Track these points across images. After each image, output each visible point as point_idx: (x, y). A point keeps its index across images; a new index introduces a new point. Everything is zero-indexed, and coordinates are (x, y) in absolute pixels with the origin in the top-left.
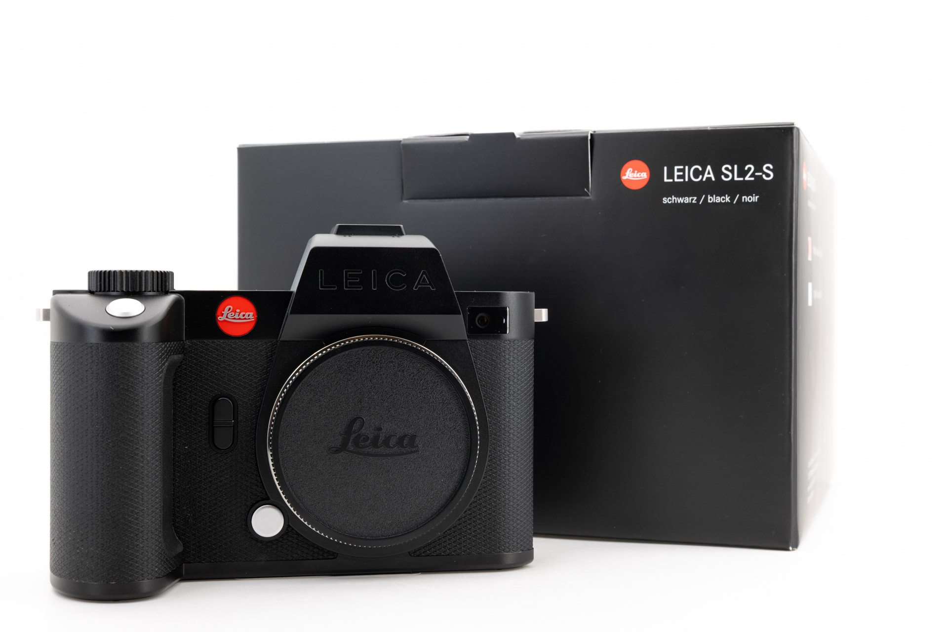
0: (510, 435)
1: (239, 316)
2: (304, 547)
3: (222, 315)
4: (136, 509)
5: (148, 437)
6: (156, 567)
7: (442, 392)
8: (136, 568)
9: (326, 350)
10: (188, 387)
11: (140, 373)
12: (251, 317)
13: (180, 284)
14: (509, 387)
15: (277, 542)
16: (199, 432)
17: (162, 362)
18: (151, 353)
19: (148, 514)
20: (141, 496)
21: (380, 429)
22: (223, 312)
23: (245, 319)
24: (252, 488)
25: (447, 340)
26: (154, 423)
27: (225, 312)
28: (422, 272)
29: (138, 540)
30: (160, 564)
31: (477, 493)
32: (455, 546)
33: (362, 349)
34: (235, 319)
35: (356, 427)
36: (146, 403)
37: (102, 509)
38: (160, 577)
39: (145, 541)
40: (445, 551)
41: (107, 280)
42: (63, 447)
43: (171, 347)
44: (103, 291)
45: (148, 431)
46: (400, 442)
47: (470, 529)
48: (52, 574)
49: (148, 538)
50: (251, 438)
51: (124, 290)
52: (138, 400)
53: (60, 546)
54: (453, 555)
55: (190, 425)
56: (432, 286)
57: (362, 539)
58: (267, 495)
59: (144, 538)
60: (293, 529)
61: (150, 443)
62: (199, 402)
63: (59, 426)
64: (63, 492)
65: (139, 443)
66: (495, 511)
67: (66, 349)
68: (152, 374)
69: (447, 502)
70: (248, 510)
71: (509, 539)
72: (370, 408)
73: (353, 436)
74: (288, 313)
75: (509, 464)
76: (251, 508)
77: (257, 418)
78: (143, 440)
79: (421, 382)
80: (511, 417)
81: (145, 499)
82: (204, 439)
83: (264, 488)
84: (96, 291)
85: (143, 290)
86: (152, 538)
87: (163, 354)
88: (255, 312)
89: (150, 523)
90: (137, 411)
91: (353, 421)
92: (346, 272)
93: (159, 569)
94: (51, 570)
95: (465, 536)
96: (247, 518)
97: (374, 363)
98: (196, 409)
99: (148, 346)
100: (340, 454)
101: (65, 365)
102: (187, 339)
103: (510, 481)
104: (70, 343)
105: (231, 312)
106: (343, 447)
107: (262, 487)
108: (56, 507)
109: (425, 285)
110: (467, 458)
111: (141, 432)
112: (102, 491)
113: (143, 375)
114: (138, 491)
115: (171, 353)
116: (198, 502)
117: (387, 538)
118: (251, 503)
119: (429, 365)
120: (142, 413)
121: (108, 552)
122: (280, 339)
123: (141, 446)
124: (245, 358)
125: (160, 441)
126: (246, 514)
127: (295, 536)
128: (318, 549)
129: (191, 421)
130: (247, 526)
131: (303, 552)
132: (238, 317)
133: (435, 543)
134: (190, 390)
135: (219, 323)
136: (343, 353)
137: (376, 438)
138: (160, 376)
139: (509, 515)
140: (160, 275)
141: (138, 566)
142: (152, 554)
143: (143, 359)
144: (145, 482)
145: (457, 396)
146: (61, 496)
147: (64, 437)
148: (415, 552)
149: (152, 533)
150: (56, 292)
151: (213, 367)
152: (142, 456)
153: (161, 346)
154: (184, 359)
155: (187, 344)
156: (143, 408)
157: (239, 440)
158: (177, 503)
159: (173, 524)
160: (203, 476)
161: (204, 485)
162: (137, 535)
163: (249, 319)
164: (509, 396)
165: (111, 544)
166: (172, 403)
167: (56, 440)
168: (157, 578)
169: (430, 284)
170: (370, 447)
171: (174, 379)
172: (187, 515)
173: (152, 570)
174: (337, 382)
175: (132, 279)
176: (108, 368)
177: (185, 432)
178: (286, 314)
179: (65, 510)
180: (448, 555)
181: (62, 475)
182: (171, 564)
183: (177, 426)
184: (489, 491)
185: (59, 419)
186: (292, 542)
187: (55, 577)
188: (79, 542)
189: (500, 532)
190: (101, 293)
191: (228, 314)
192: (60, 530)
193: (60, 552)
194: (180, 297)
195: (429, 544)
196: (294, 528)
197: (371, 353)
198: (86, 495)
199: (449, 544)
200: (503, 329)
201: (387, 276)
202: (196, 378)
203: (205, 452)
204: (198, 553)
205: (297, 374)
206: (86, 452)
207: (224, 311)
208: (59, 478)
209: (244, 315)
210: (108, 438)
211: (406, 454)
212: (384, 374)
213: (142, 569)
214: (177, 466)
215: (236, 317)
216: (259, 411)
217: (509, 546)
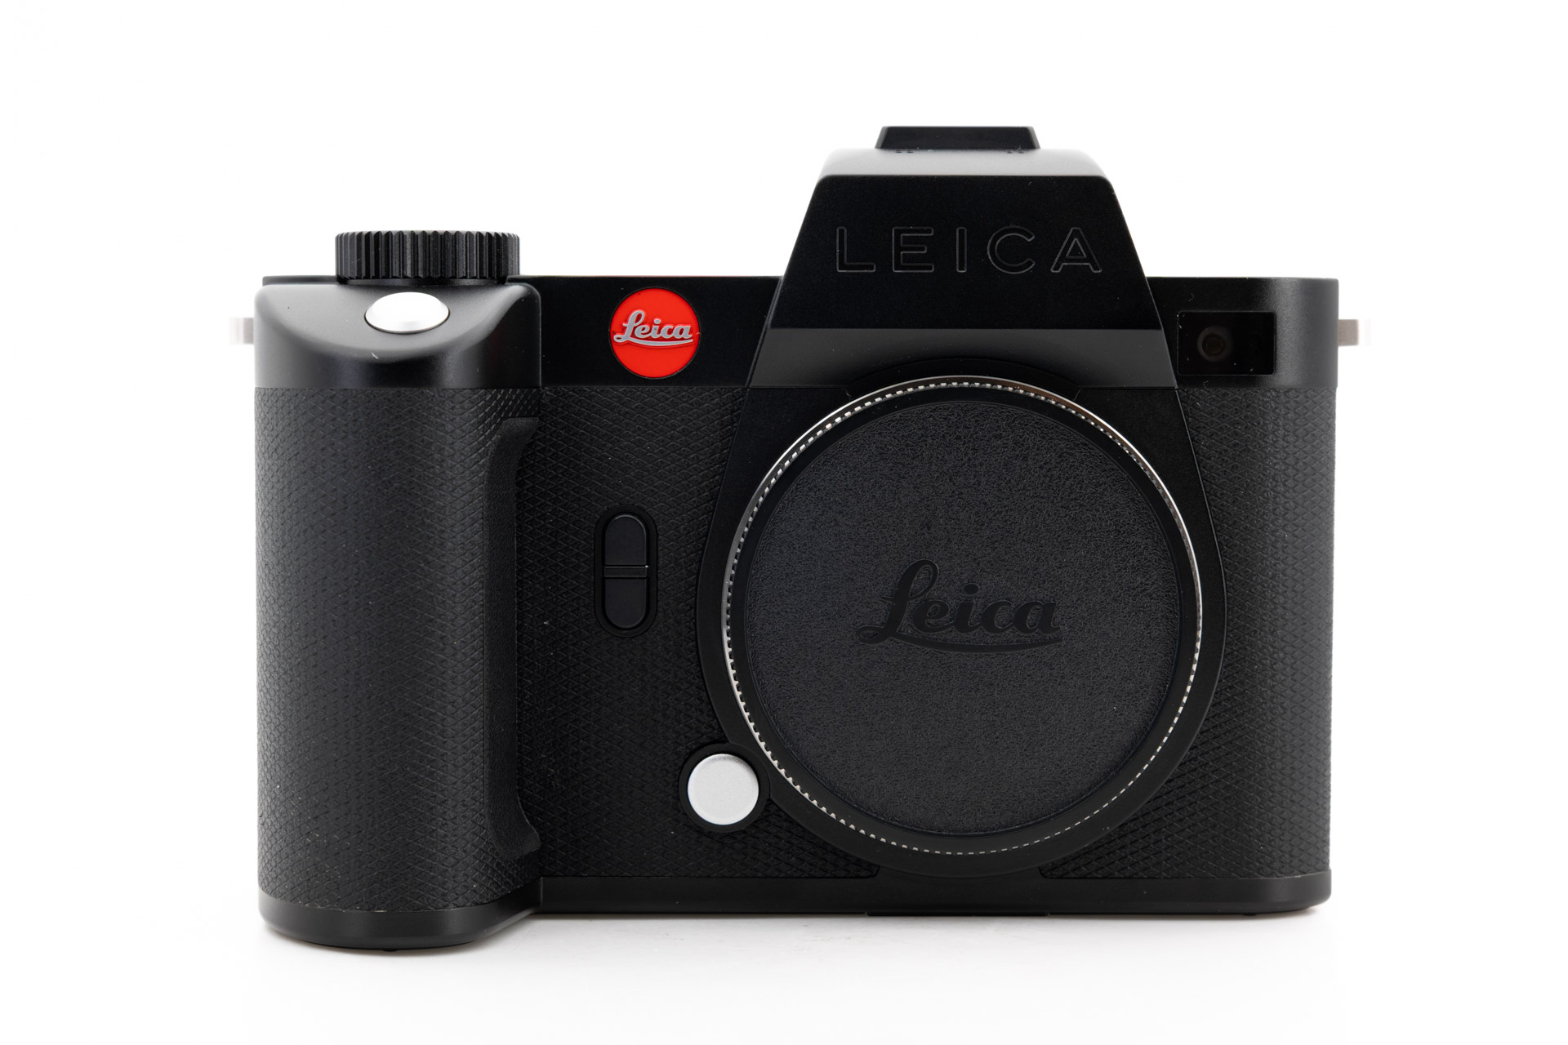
0: (1276, 608)
1: (659, 332)
2: (804, 850)
3: (623, 330)
4: (428, 753)
5: (454, 596)
6: (475, 880)
7: (1115, 507)
8: (429, 881)
9: (851, 408)
10: (551, 490)
11: (437, 456)
12: (686, 335)
13: (533, 262)
14: (1275, 497)
15: (743, 836)
16: (573, 590)
17: (484, 432)
18: (461, 411)
19: (455, 766)
20: (439, 725)
21: (971, 589)
22: (624, 325)
23: (673, 339)
24: (689, 716)
25: (1128, 389)
26: (468, 566)
27: (630, 323)
28: (1071, 230)
29: (434, 819)
30: (483, 874)
31: (1198, 738)
32: (1146, 858)
33: (932, 406)
34: (650, 339)
35: (920, 580)
36: (450, 521)
37: (358, 750)
38: (482, 904)
39: (449, 822)
40: (1123, 869)
41: (372, 253)
42: (278, 615)
43: (509, 400)
44: (365, 278)
45: (455, 584)
46: (1019, 620)
47: (1181, 820)
48: (262, 892)
49: (455, 818)
50: (687, 605)
51: (409, 273)
52: (431, 514)
53: (273, 830)
54: (1141, 878)
55: (554, 573)
56: (1093, 264)
57: (931, 834)
58: (722, 731)
59: (447, 817)
60: (780, 809)
61: (459, 609)
62: (574, 524)
63: (270, 570)
64: (279, 714)
65: (435, 609)
66: (1238, 782)
67: (280, 404)
68: (463, 458)
69: (1125, 757)
70: (680, 764)
71: (1271, 846)
72: (949, 541)
73: (912, 604)
74: (766, 328)
75: (1274, 675)
76: (686, 760)
77: (700, 561)
78: (444, 602)
79: (1068, 482)
80: (1279, 567)
81: (450, 732)
82: (584, 606)
83: (715, 717)
84: (351, 278)
85: (450, 275)
86: (464, 817)
87: (489, 415)
88: (695, 325)
89: (459, 783)
90: (429, 538)
91: (912, 571)
92: (898, 233)
93: (481, 885)
94: (261, 884)
95: (1170, 836)
96: (678, 781)
97: (958, 438)
98: (567, 538)
99: (453, 397)
100: (881, 644)
101: (280, 436)
102: (545, 383)
103: (1275, 714)
104: (289, 390)
105: (642, 324)
106: (889, 629)
107: (711, 713)
108: (265, 745)
109: (1078, 261)
110: (1172, 660)
111: (438, 585)
112: (358, 712)
113: (443, 461)
114: (432, 714)
115: (507, 413)
116: (572, 744)
117: (989, 835)
118: (687, 748)
119: (1085, 445)
120: (442, 544)
121: (370, 844)
122: (751, 385)
123: (439, 616)
124: (674, 427)
125: (483, 605)
126: (677, 773)
127: (785, 824)
128: (835, 854)
129: (557, 565)
130: (679, 800)
131: (801, 860)
132: (658, 336)
133: (1100, 849)
134: (555, 496)
135: (615, 348)
136: (890, 417)
137: (965, 608)
138: (481, 463)
139: (1273, 792)
140: (486, 243)
141: (433, 877)
142: (465, 851)
143: (443, 425)
144: (449, 695)
145: (1149, 516)
146: (274, 720)
147: (279, 595)
148: (1053, 869)
149: (464, 806)
150: (269, 281)
151: (605, 445)
152: (442, 638)
153: (482, 397)
154: (540, 429)
155: (547, 395)
156: (443, 532)
157: (659, 609)
158: (526, 744)
159: (519, 791)
160: (582, 686)
161: (584, 706)
162: (431, 809)
163: (682, 339)
164: (1273, 517)
165: (377, 826)
166: (516, 525)
167: (264, 600)
168: (477, 904)
169: (1089, 259)
170: (950, 629)
171: (519, 472)
172: (548, 772)
173: (465, 886)
174: (876, 482)
175: (425, 251)
176: (368, 444)
177: (543, 589)
178: (764, 329)
179: (282, 752)
180: (1130, 878)
181: (276, 676)
182: (510, 876)
183: (525, 575)
184: (1225, 734)
185: (270, 554)
186: (778, 837)
187: (271, 899)
188: (309, 821)
189: (1251, 830)
190: (359, 282)
191: (635, 328)
192: (273, 795)
193: (273, 842)
194: (531, 291)
195: (1088, 851)
196: (780, 806)
197: (952, 417)
198: (324, 719)
199: (1132, 854)
200: (1267, 362)
201: (990, 241)
202: (567, 470)
203: (588, 634)
204: (572, 855)
205: (787, 463)
206: (323, 628)
207: (626, 321)
208: (270, 684)
209: (670, 331)
210: (369, 597)
211: (1032, 646)
212: (981, 465)
213: (444, 883)
214: (527, 663)
215: (654, 334)
216: (704, 545)
217: (1272, 862)
